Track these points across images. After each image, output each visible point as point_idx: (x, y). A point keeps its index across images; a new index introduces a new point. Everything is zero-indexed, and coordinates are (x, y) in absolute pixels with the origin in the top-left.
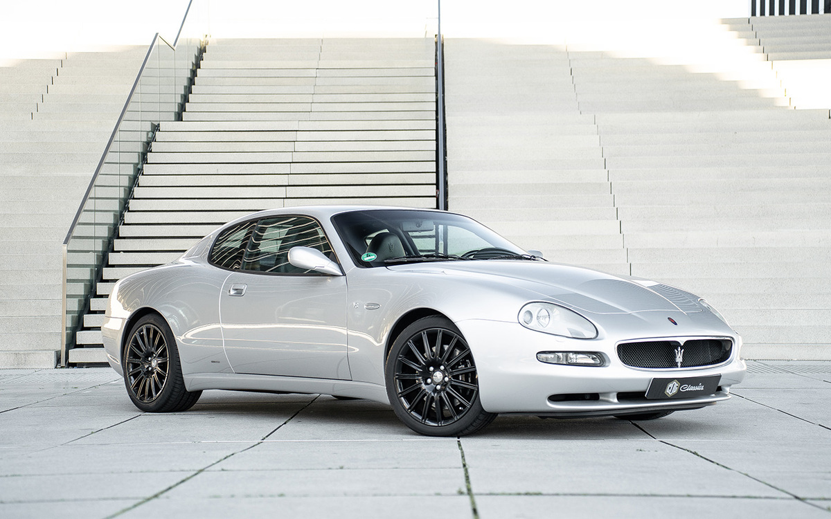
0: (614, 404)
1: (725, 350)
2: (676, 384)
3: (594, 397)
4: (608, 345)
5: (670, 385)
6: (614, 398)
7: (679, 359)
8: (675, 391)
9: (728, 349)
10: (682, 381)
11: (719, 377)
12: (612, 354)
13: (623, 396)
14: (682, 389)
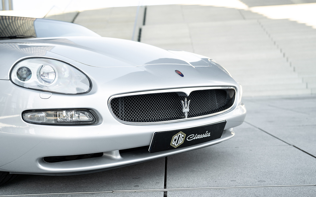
0: (117, 161)
1: (229, 97)
2: (182, 135)
5: (176, 137)
6: (117, 155)
7: (186, 110)
8: (181, 142)
9: (231, 97)
10: (188, 132)
14: (189, 139)
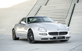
0: (49, 40)
1: (67, 33)
3: (47, 39)
4: (47, 33)
7: (58, 34)
10: (58, 37)
11: (64, 36)
12: (48, 34)
13: (50, 39)
